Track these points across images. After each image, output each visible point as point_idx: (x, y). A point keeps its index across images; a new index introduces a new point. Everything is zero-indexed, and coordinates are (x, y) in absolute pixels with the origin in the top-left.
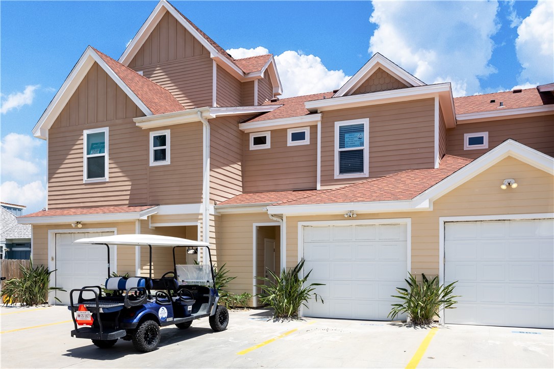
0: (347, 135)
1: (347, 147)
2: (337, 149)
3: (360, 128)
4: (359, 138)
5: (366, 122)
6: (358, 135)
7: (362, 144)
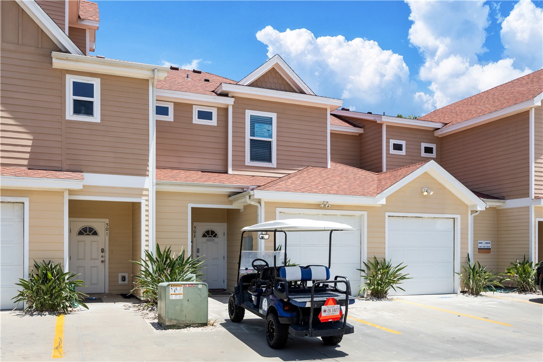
0: (256, 125)
1: (257, 136)
2: (248, 137)
3: (269, 121)
4: (268, 130)
5: (274, 116)
6: (267, 127)
7: (271, 136)
